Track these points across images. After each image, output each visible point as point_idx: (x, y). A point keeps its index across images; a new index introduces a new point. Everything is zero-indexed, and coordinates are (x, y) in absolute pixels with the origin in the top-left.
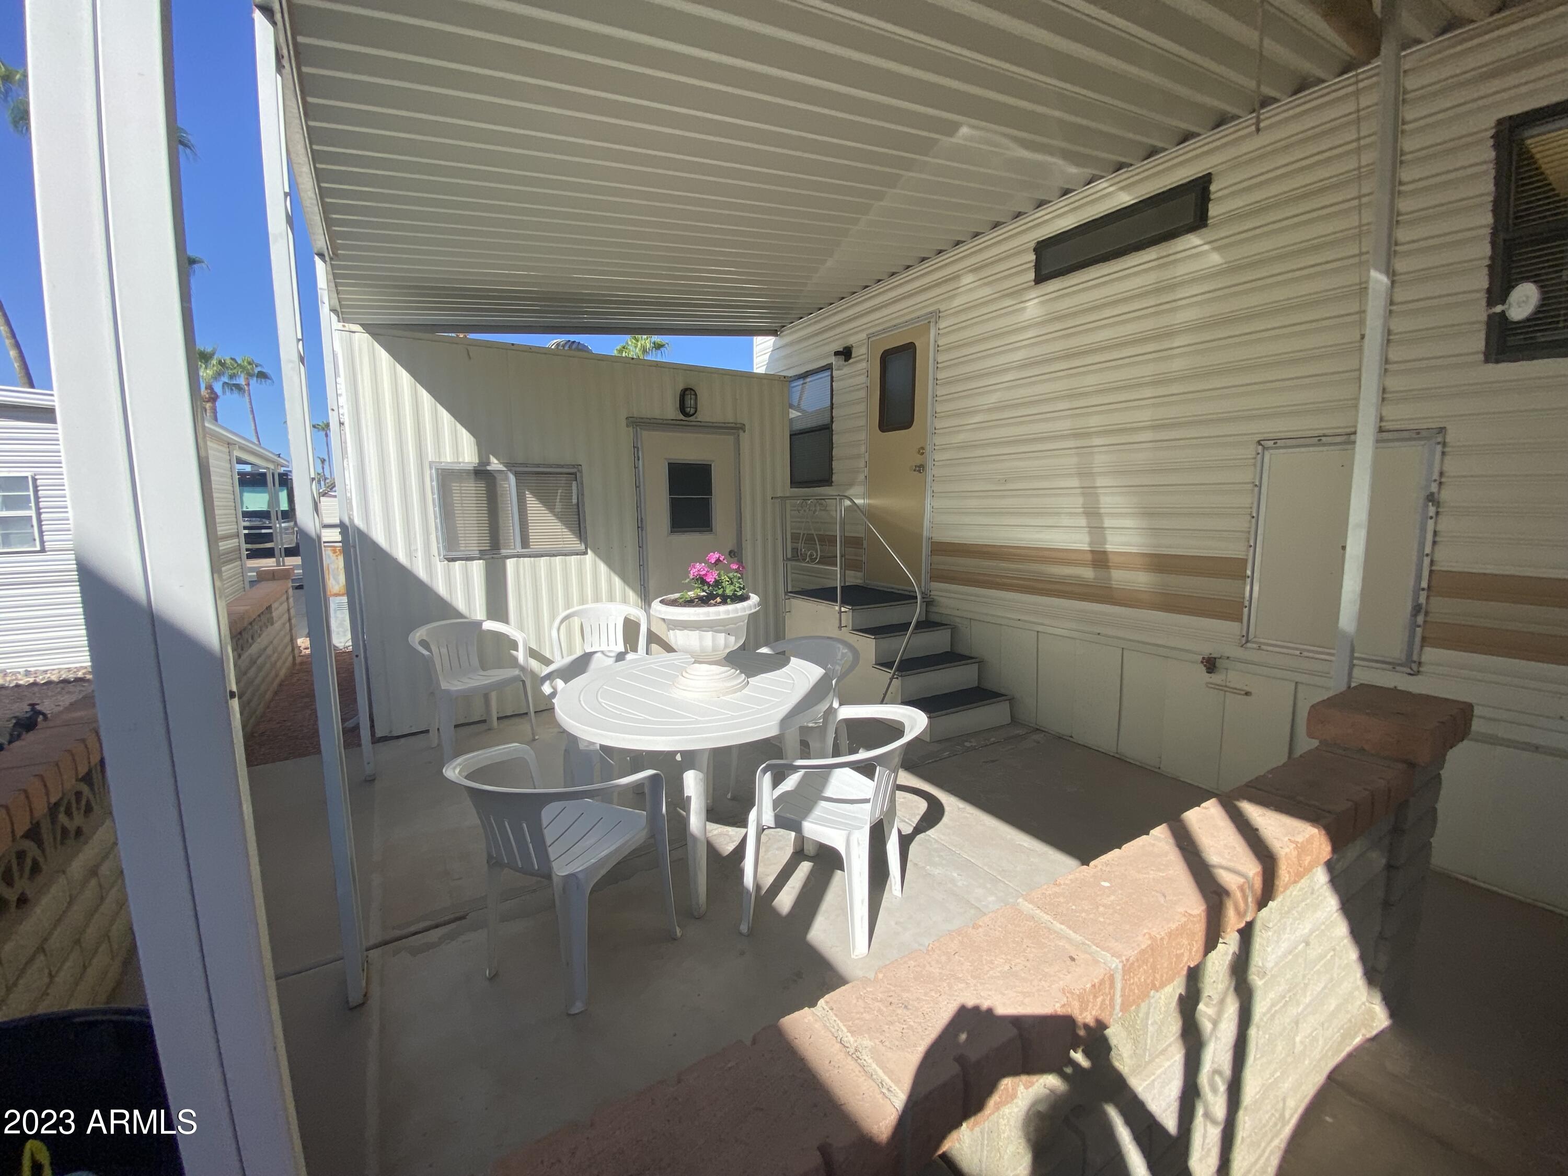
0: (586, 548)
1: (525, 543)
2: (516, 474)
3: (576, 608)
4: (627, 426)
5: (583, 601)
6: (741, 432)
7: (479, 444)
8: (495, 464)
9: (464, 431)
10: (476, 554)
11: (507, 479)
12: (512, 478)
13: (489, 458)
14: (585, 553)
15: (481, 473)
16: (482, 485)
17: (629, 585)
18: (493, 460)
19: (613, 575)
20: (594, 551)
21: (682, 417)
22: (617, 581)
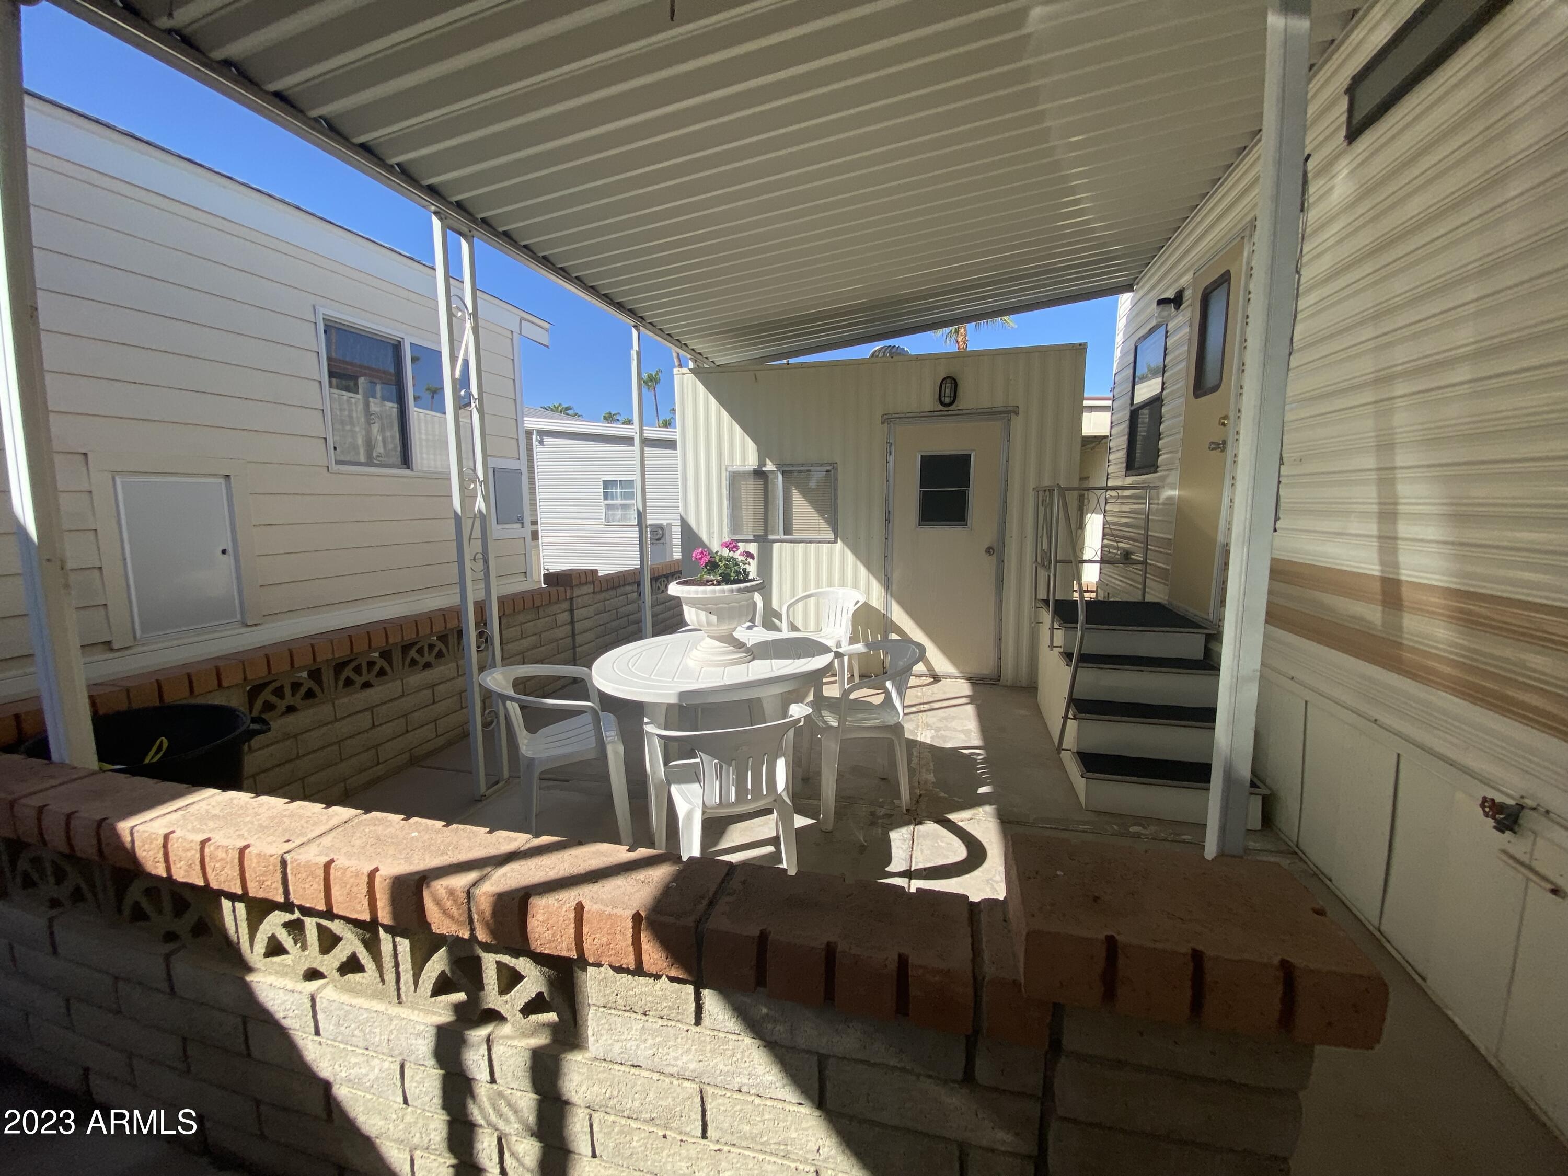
0: (836, 538)
1: (788, 530)
2: (783, 473)
3: (813, 591)
4: (883, 423)
5: (818, 585)
6: (1013, 416)
7: (759, 450)
8: (770, 467)
9: (750, 441)
10: (751, 537)
11: (777, 478)
12: (780, 477)
13: (765, 461)
14: (835, 542)
15: (759, 474)
16: (760, 483)
17: (873, 575)
18: (768, 462)
19: (859, 563)
20: (843, 541)
21: (941, 408)
22: (863, 570)
